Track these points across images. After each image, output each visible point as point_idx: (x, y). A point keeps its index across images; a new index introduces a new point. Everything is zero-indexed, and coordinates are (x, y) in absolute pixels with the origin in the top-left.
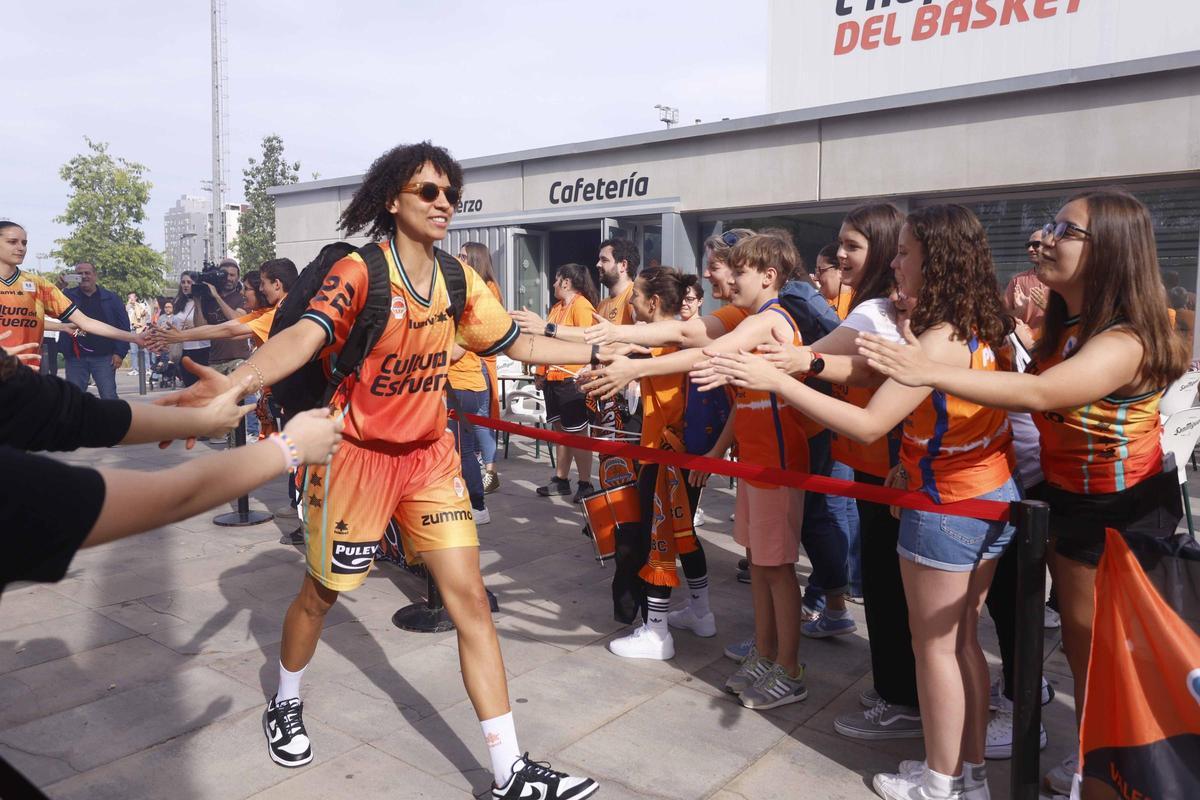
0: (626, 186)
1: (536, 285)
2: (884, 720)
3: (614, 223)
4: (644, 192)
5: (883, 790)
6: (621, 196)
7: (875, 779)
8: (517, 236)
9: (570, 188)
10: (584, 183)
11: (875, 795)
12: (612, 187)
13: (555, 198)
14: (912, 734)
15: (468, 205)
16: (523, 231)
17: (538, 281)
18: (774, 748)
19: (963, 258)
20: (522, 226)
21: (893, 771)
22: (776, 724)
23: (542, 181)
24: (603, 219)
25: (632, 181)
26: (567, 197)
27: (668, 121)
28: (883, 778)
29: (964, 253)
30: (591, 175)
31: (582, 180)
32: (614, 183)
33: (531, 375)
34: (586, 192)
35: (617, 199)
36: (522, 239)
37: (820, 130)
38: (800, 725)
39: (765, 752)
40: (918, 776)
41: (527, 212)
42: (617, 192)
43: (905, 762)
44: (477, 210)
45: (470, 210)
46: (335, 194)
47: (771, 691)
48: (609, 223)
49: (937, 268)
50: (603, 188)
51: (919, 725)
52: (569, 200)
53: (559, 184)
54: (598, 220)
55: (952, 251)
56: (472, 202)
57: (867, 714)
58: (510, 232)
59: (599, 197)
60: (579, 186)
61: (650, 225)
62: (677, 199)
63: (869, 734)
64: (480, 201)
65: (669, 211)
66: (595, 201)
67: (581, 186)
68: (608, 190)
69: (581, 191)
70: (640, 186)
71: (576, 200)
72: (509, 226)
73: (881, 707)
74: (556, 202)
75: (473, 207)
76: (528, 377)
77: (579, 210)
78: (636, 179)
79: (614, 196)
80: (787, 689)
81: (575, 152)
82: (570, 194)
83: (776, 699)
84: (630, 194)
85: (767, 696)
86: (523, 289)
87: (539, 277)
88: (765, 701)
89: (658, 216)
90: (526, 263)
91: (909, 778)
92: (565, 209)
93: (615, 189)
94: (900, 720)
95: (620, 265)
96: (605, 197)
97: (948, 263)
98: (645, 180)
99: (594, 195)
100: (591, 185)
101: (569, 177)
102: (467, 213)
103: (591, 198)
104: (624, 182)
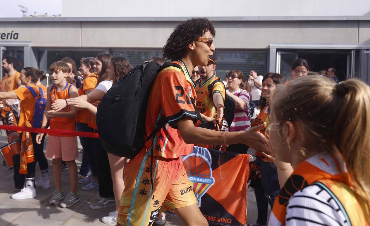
0: (9, 36)
2: (105, 202)
4: (17, 38)
5: (105, 221)
6: (7, 38)
7: (102, 219)
11: (102, 223)
12: (3, 35)
14: (112, 205)
18: (72, 217)
19: (124, 71)
21: (107, 215)
22: (72, 210)
25: (12, 34)
27: (24, 12)
28: (105, 218)
29: (125, 70)
32: (4, 34)
35: (6, 40)
37: (81, 25)
38: (80, 209)
39: (69, 218)
40: (114, 215)
42: (6, 37)
43: (111, 213)
47: (71, 201)
49: (118, 73)
51: (115, 202)
55: (122, 69)
57: (100, 202)
61: (19, 51)
62: (30, 42)
63: (100, 207)
65: (27, 46)
70: (16, 36)
73: (104, 199)
78: (13, 33)
79: (4, 38)
80: (75, 199)
83: (72, 203)
85: (70, 202)
88: (70, 204)
89: (23, 47)
91: (112, 216)
93: (5, 36)
94: (110, 201)
96: (1, 39)
97: (121, 72)
98: (17, 34)
104: (8, 34)
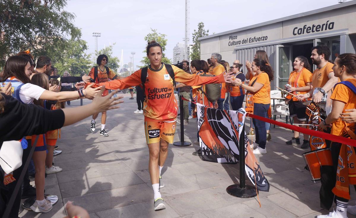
0: (325, 27)
1: (287, 65)
3: (319, 41)
4: (332, 28)
6: (322, 30)
8: (280, 48)
9: (301, 29)
10: (307, 27)
13: (295, 33)
15: (262, 38)
16: (283, 46)
17: (288, 63)
20: (282, 44)
23: (290, 28)
24: (315, 39)
25: (327, 24)
26: (300, 32)
27: (341, 3)
30: (309, 24)
31: (306, 26)
32: (319, 26)
33: (285, 97)
34: (307, 30)
35: (321, 31)
36: (282, 49)
41: (284, 39)
42: (321, 29)
44: (266, 40)
45: (263, 40)
46: (218, 38)
48: (317, 41)
50: (315, 28)
52: (301, 33)
53: (296, 28)
54: (312, 40)
56: (264, 37)
58: (277, 46)
59: (313, 31)
60: (304, 28)
61: (336, 40)
62: (347, 29)
64: (267, 37)
65: (343, 34)
66: (311, 33)
67: (306, 28)
68: (317, 28)
69: (305, 30)
70: (330, 26)
71: (303, 33)
72: (277, 44)
74: (296, 34)
75: (264, 39)
76: (284, 98)
77: (305, 37)
78: (329, 23)
79: (319, 30)
81: (303, 16)
82: (301, 31)
84: (326, 29)
86: (282, 66)
87: (289, 62)
89: (338, 37)
90: (284, 57)
92: (299, 37)
95: (321, 57)
96: (315, 31)
98: (333, 23)
99: (311, 31)
100: (310, 27)
101: (300, 25)
102: (262, 41)
103: (310, 32)
104: (323, 25)
